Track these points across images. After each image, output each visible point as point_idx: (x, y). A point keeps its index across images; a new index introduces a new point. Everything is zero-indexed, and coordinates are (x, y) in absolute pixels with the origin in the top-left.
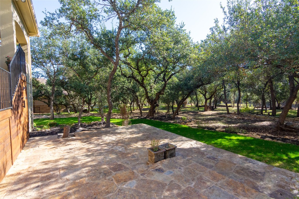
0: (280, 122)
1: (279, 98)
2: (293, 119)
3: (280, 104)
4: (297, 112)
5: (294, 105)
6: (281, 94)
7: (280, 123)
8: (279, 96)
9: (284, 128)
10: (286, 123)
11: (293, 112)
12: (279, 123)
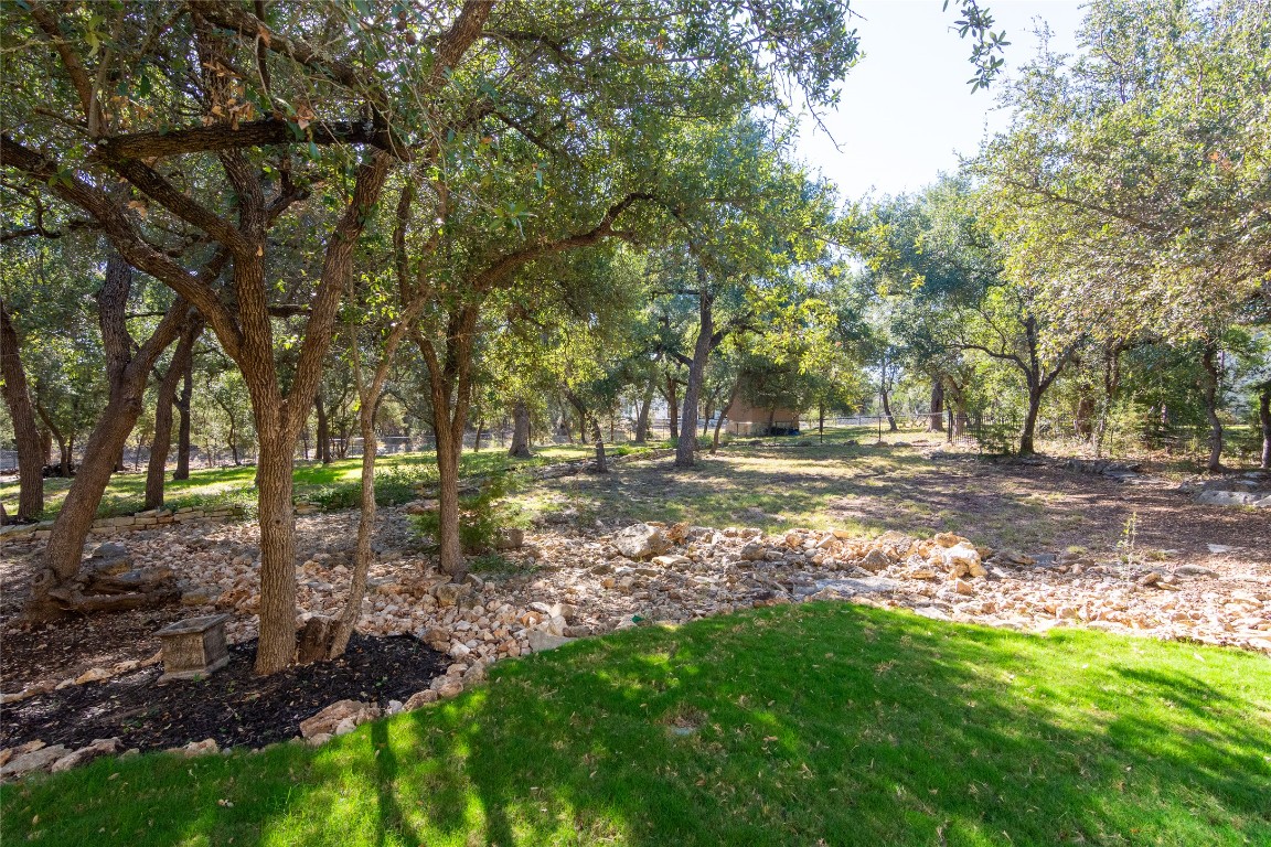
0: (52, 568)
1: (65, 423)
2: (130, 520)
3: (70, 448)
4: (144, 480)
5: (129, 451)
6: (75, 402)
7: (55, 573)
8: (66, 412)
9: (80, 600)
10: (98, 556)
11: (127, 484)
12: (47, 573)
